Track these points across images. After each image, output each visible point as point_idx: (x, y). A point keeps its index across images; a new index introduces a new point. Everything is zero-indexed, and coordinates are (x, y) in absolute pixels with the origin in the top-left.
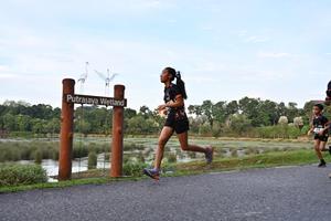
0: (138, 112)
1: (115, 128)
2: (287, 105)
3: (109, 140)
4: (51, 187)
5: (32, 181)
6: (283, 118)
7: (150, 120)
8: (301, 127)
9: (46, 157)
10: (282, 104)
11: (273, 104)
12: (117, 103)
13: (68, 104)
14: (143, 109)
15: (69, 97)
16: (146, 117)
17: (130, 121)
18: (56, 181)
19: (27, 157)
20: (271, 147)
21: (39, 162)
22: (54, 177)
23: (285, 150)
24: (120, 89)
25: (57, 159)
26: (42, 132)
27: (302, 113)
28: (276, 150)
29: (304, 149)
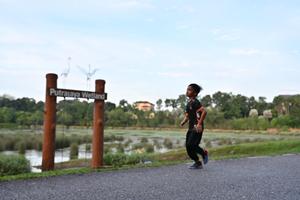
0: (117, 105)
1: (96, 120)
2: (257, 99)
3: (90, 132)
4: (35, 177)
5: (16, 171)
6: (254, 111)
7: (129, 112)
8: (270, 119)
9: (30, 147)
10: (253, 98)
11: (244, 98)
12: (98, 97)
13: (51, 98)
14: (123, 102)
15: (52, 91)
16: (125, 109)
17: (110, 113)
18: (40, 171)
19: (11, 147)
20: (243, 138)
21: (23, 152)
22: (38, 167)
23: (256, 141)
24: (100, 84)
25: (40, 149)
26: (26, 124)
27: (271, 106)
28: (248, 141)
29: (274, 140)
